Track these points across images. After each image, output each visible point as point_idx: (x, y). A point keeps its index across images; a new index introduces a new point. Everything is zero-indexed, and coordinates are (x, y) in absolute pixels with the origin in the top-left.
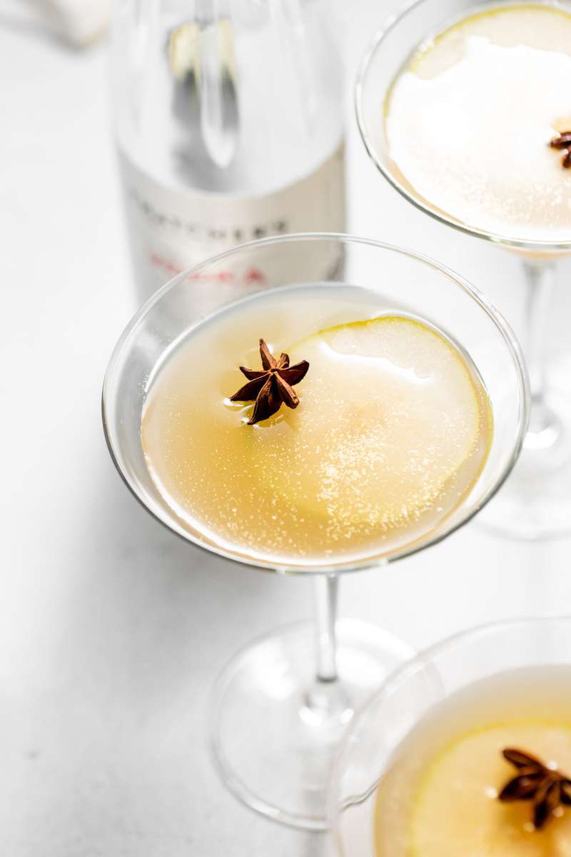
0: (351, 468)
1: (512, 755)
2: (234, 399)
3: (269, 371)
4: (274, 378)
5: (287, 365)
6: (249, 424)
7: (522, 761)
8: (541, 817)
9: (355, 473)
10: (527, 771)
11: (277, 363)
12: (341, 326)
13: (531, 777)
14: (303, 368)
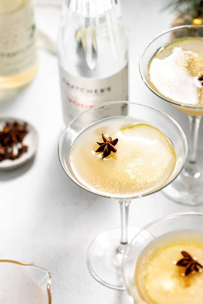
0: (134, 168)
1: (184, 253)
2: (96, 152)
3: (107, 142)
4: (108, 144)
5: (111, 140)
6: (102, 158)
7: (185, 255)
8: (188, 272)
9: (135, 169)
10: (187, 258)
11: (108, 140)
12: (125, 128)
13: (187, 260)
14: (116, 141)
